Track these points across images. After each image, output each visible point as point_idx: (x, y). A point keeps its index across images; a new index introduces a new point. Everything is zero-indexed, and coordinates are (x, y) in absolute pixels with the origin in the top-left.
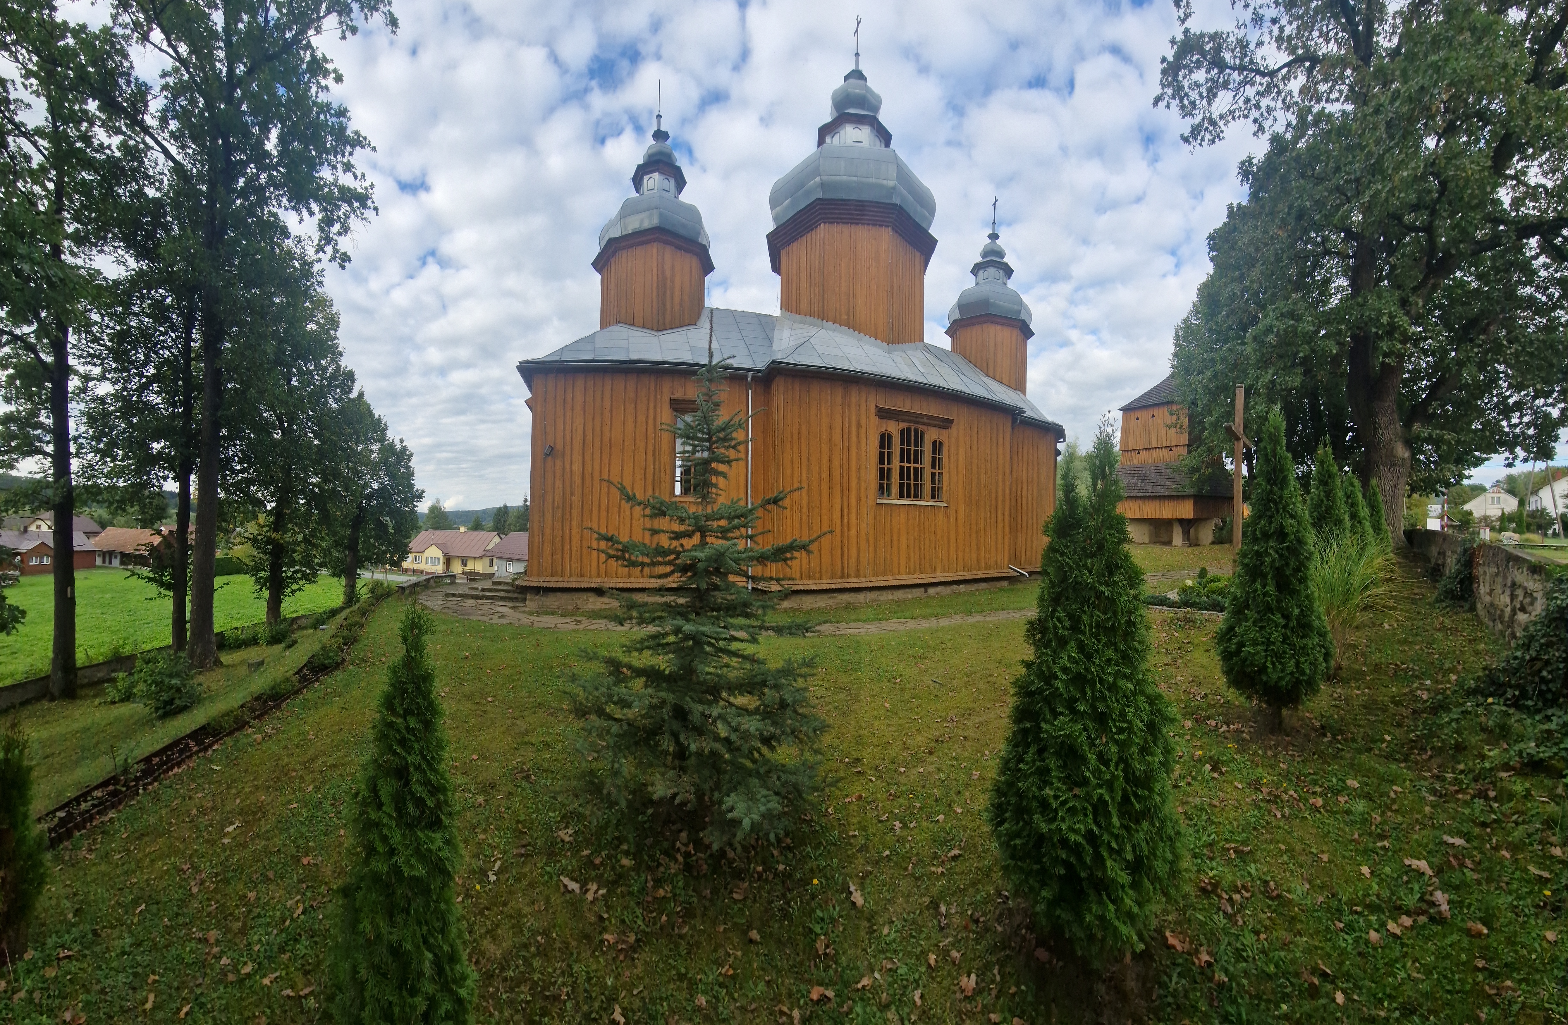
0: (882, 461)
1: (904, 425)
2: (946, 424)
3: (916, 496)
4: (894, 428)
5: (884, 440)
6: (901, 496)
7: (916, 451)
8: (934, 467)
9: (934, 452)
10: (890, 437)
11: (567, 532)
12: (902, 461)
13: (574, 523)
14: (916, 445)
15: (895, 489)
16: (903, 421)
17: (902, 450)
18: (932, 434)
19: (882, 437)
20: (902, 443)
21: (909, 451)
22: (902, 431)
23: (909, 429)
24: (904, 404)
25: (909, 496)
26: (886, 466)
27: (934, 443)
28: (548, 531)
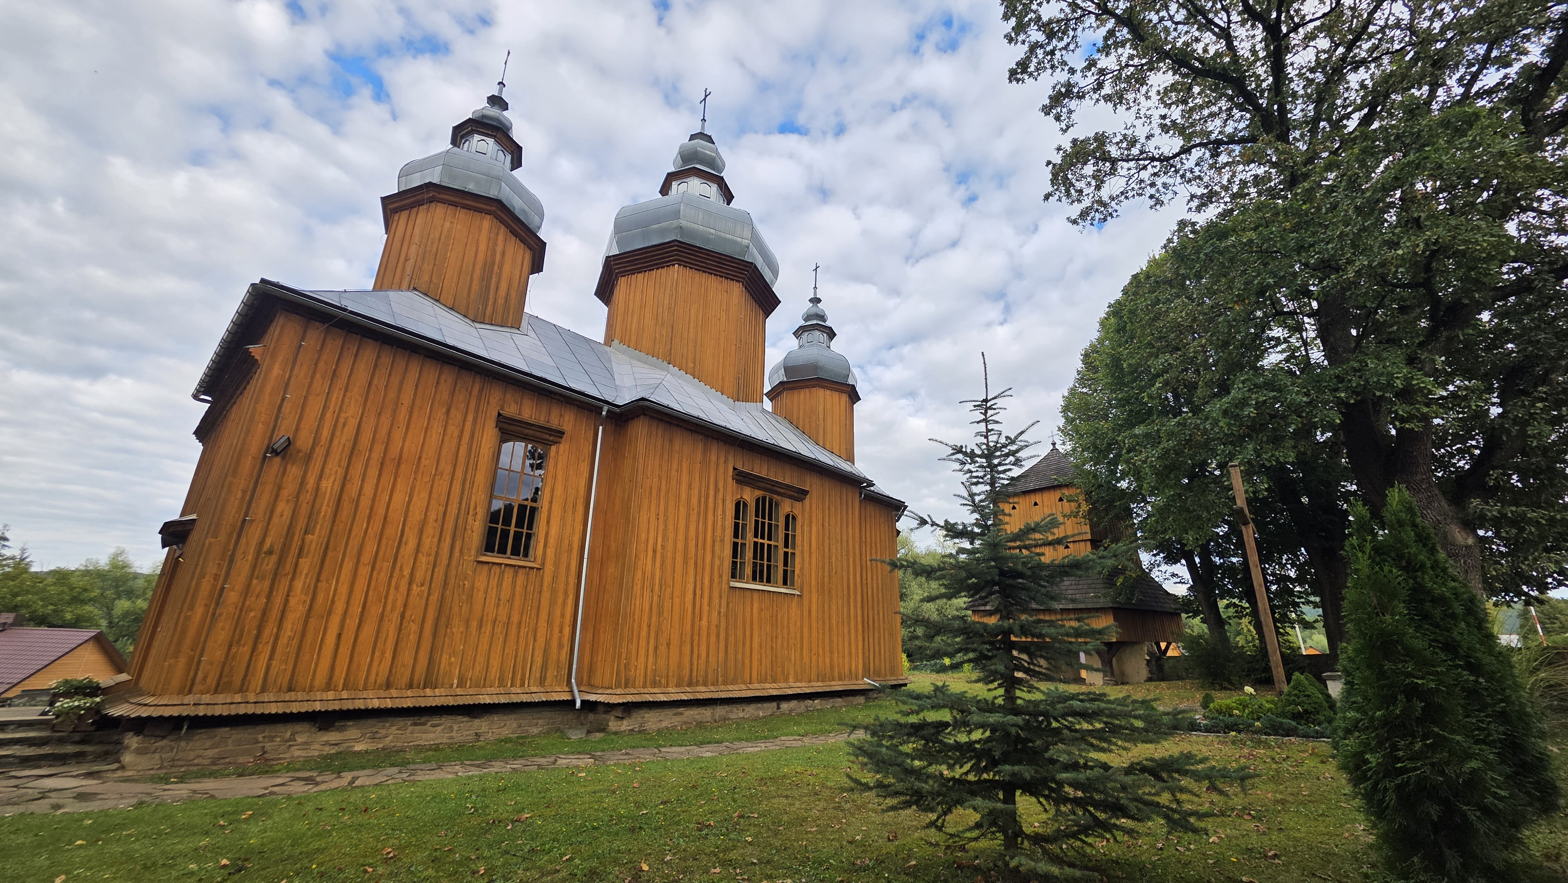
0: (736, 535)
1: (759, 493)
2: (800, 495)
3: (769, 581)
4: (749, 495)
5: (739, 507)
6: (754, 579)
7: (770, 525)
8: (786, 546)
9: (787, 529)
10: (745, 505)
11: (278, 600)
12: (756, 536)
13: (299, 584)
14: (770, 519)
15: (748, 570)
16: (759, 488)
17: (757, 522)
18: (786, 507)
19: (738, 505)
20: (757, 515)
21: (763, 524)
22: (757, 501)
23: (764, 499)
24: (762, 469)
25: (761, 580)
26: (739, 541)
27: (787, 517)
28: (232, 597)
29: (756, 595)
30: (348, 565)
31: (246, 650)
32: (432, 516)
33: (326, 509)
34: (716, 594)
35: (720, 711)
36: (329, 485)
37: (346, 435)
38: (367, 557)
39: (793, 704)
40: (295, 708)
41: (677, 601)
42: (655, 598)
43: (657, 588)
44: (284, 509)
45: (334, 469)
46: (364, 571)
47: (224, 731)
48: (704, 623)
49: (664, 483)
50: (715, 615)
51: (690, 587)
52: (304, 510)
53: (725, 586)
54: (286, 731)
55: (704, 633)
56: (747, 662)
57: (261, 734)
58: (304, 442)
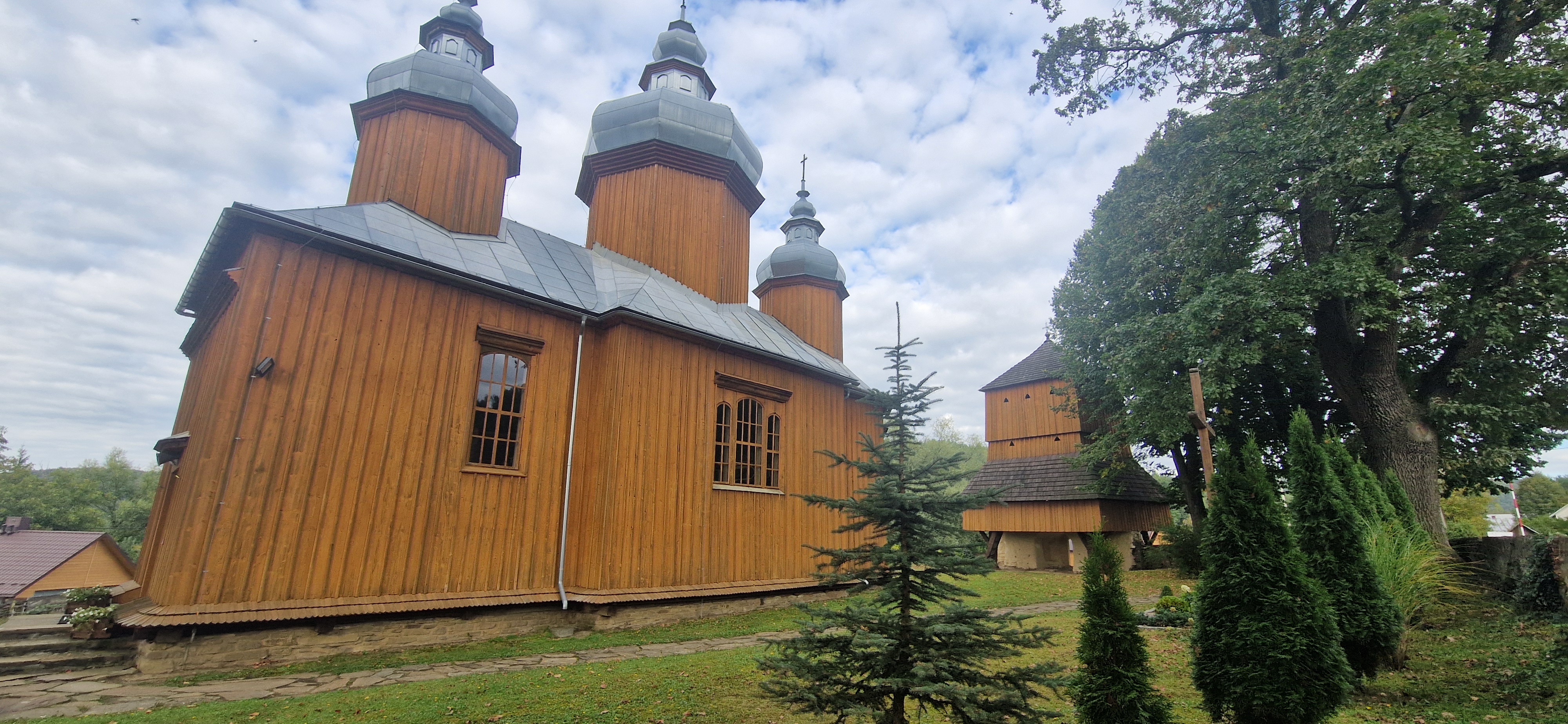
0: (718, 439)
1: (742, 397)
2: (783, 397)
3: (752, 482)
4: (732, 399)
5: (722, 412)
6: (738, 481)
7: (753, 427)
8: (770, 448)
9: (770, 430)
10: (727, 408)
11: (272, 515)
12: (739, 439)
13: (291, 499)
14: (753, 421)
15: (731, 473)
16: (742, 392)
17: (739, 425)
18: (769, 409)
19: (720, 408)
20: (740, 418)
21: (746, 426)
22: (740, 404)
23: (747, 401)
24: (743, 372)
25: (744, 482)
26: (722, 444)
27: (771, 418)
28: (228, 513)
29: (739, 496)
30: (337, 480)
31: (245, 562)
32: (416, 430)
33: (312, 425)
34: (699, 496)
35: (704, 608)
36: (314, 404)
37: (327, 356)
38: (354, 472)
39: (777, 599)
40: (295, 615)
41: (660, 504)
42: (638, 503)
43: (640, 492)
44: (271, 427)
45: (318, 389)
46: (353, 484)
47: (230, 637)
48: (687, 525)
49: (644, 389)
50: (698, 517)
51: (673, 491)
52: (291, 428)
53: (708, 489)
54: (288, 636)
55: (687, 534)
56: (731, 560)
57: (264, 639)
58: (286, 362)
